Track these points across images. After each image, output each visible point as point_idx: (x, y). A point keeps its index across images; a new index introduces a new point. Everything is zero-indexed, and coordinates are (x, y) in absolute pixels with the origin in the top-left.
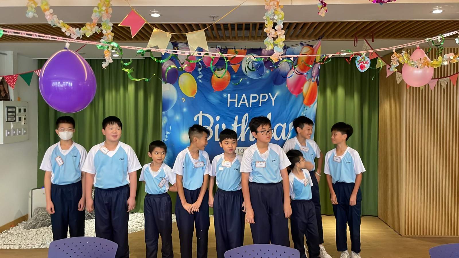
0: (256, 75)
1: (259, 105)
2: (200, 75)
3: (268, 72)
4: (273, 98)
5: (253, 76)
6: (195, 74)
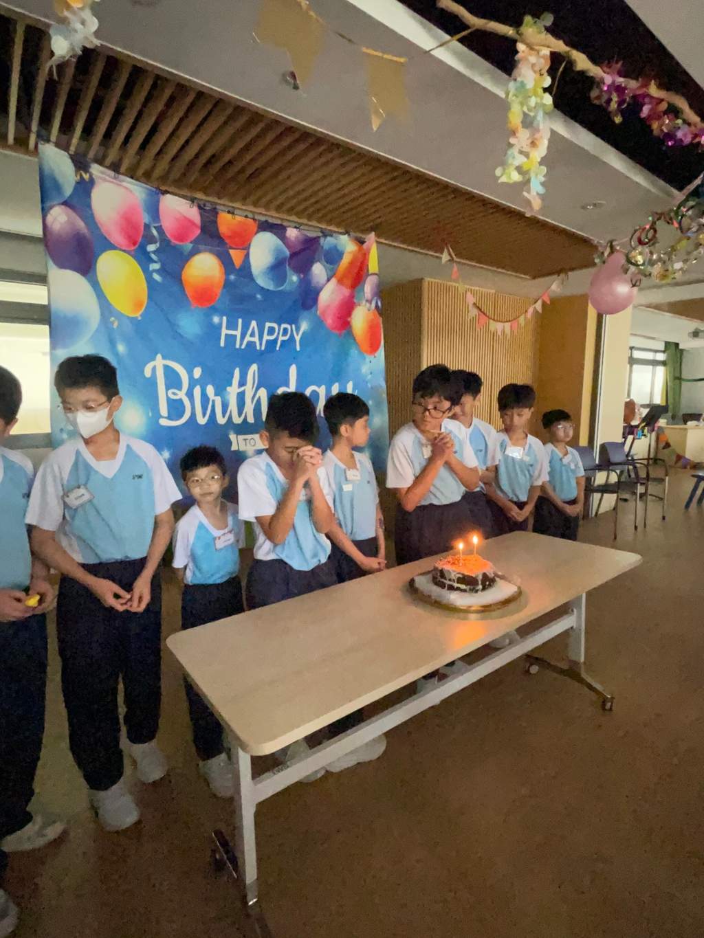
0: (273, 284)
1: (276, 347)
2: (155, 262)
3: (295, 278)
4: (298, 335)
5: (265, 283)
6: (143, 258)
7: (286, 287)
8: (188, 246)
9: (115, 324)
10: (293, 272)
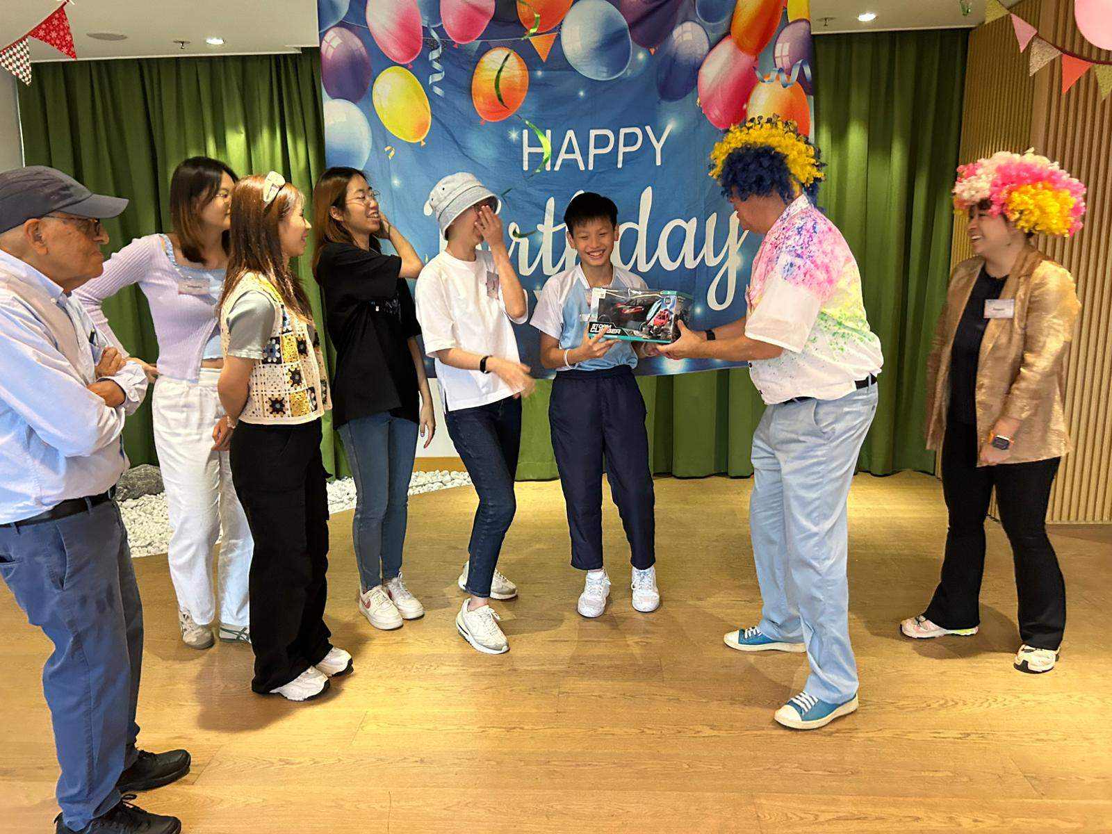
0: (605, 69)
1: (617, 164)
2: (437, 72)
3: (641, 56)
4: (658, 141)
5: (594, 71)
6: (421, 69)
7: (627, 72)
8: (476, 44)
9: (392, 153)
10: (639, 47)
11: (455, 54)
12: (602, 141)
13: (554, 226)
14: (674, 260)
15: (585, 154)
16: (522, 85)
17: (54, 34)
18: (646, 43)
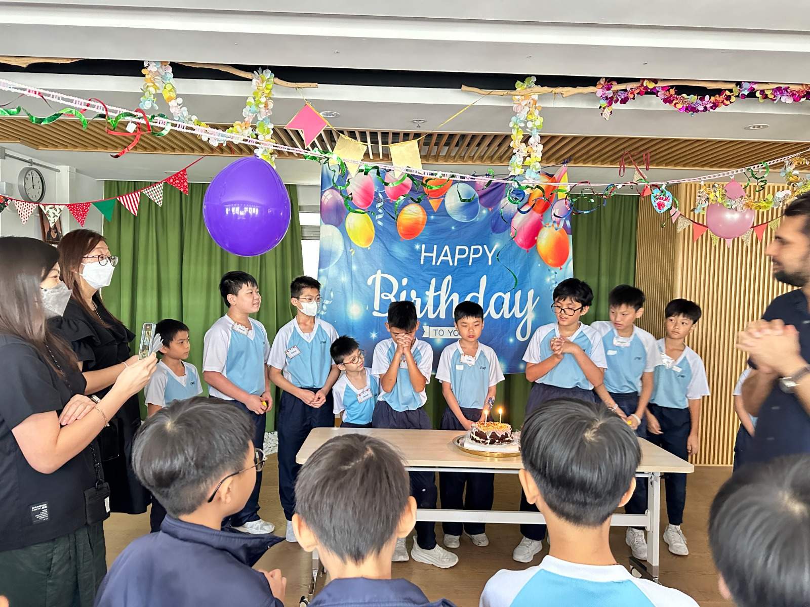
0: (465, 217)
3: (485, 212)
5: (459, 217)
7: (477, 219)
8: (401, 202)
9: (353, 253)
10: (483, 207)
11: (391, 206)
12: (462, 252)
13: (435, 292)
14: (498, 313)
15: (453, 257)
16: (423, 222)
17: (177, 181)
18: (487, 205)
